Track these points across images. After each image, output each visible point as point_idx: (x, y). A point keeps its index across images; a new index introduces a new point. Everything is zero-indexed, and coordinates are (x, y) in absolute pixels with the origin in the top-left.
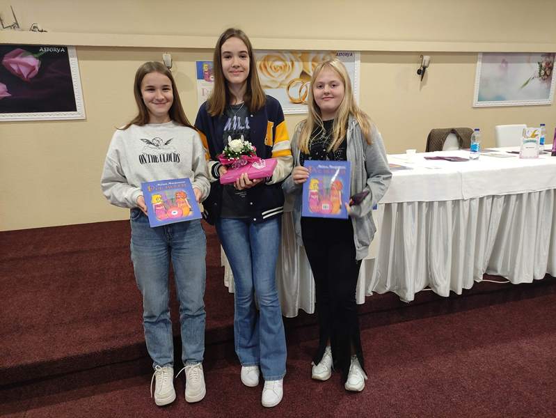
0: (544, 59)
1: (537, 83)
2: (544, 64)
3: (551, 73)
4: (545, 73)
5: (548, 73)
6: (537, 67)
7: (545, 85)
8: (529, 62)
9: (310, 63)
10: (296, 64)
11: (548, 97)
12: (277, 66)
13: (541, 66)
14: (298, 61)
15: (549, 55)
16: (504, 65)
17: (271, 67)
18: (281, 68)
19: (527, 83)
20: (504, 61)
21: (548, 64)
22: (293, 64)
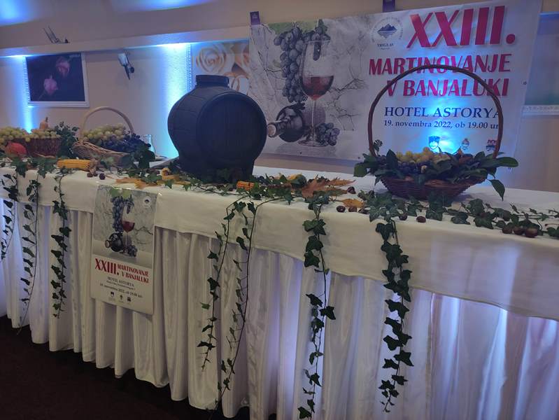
9: (242, 55)
10: (228, 56)
12: (212, 60)
14: (231, 53)
17: (205, 61)
18: (214, 61)
22: (225, 56)
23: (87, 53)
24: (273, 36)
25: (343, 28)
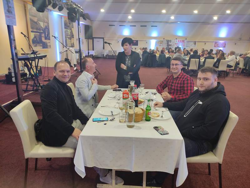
1: (193, 45)
3: (196, 44)
8: (192, 42)
15: (195, 41)
23: (140, 40)
24: (166, 41)
25: (173, 41)
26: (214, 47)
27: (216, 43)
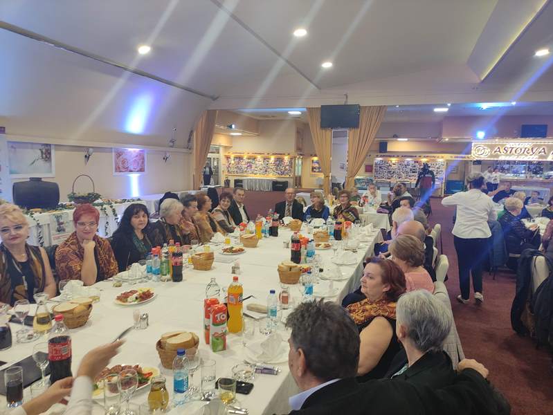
0: (43, 147)
1: (41, 163)
2: (44, 151)
3: (50, 156)
4: (46, 157)
5: (48, 156)
6: (39, 152)
7: (48, 164)
8: (32, 148)
11: (51, 172)
13: (42, 152)
15: (47, 145)
16: (13, 150)
19: (34, 162)
20: (12, 147)
21: (47, 150)
26: (116, 170)
27: (119, 154)
